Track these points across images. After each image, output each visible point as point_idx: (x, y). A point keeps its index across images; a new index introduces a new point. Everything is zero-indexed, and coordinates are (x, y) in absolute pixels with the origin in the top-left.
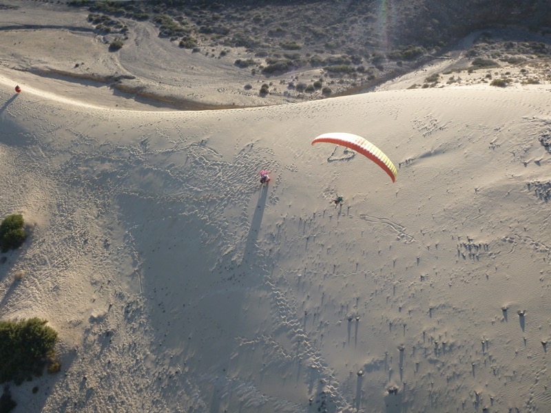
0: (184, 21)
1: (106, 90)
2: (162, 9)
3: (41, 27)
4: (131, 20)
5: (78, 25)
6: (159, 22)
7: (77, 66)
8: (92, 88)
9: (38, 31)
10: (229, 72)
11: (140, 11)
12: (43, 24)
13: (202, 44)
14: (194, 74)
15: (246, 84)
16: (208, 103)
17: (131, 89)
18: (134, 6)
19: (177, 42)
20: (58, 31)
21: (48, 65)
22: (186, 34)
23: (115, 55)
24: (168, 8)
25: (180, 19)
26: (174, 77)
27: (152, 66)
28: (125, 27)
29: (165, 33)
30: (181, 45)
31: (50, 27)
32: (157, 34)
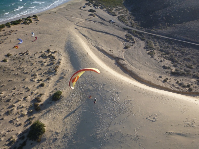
0: (156, 45)
1: (114, 61)
2: (151, 38)
3: (110, 34)
4: (139, 39)
5: (121, 37)
6: (147, 42)
7: (110, 50)
8: (110, 59)
9: (108, 35)
10: (158, 69)
11: (144, 37)
12: (111, 33)
13: (156, 55)
14: (145, 65)
15: (161, 75)
16: (142, 78)
17: (121, 64)
18: (143, 35)
19: (148, 52)
20: (113, 37)
21: (102, 47)
22: (153, 50)
23: (124, 50)
24: (154, 38)
25: (155, 44)
26: (137, 64)
27: (133, 58)
28: (135, 41)
29: (146, 47)
30: (149, 54)
31: (112, 35)
32: (143, 47)
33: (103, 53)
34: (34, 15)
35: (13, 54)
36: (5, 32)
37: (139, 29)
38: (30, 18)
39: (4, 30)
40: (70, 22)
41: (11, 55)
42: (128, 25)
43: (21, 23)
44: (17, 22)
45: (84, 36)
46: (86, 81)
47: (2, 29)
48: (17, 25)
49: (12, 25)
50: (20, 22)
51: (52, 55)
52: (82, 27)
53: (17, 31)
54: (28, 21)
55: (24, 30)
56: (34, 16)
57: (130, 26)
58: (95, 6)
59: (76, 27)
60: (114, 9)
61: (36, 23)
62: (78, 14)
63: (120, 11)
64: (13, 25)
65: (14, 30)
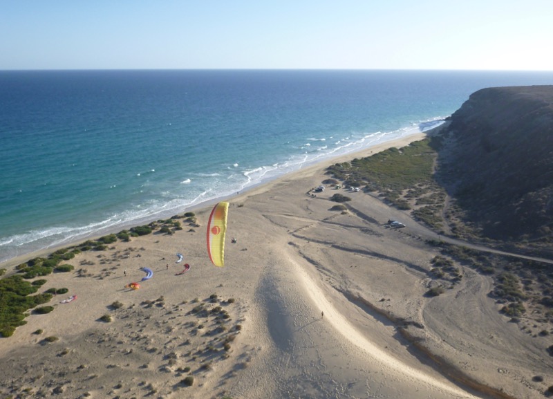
0: (531, 286)
1: (391, 330)
2: (515, 268)
3: (386, 257)
4: (474, 271)
5: (417, 264)
6: (501, 280)
7: (383, 300)
8: (380, 324)
9: (380, 260)
10: (531, 354)
11: (489, 265)
12: (388, 255)
13: (529, 316)
14: (488, 344)
15: (539, 374)
16: (474, 378)
17: (411, 337)
18: (487, 258)
19: (501, 306)
20: (395, 265)
21: (360, 292)
22: (520, 300)
23: (425, 301)
24: (523, 267)
25: (527, 283)
26: (463, 340)
27: (452, 323)
28: (461, 277)
29: (497, 293)
30: (503, 311)
31: (393, 259)
32: (488, 292)
33: (360, 308)
34: (188, 212)
35: (126, 304)
36: (115, 251)
37: (475, 244)
38: (177, 220)
39: (113, 248)
40: (276, 228)
41: (121, 305)
42: (442, 233)
43: (153, 231)
44: (145, 230)
45: (312, 262)
46: (303, 376)
47: (110, 246)
48: (146, 236)
49: (132, 236)
50: (153, 229)
51: (222, 310)
52: (309, 240)
53: (142, 249)
54: (171, 226)
55: (158, 247)
56: (187, 215)
57: (448, 236)
58: (348, 185)
59: (293, 239)
60: (405, 192)
61: (191, 230)
62: (301, 207)
63: (423, 196)
64: (136, 236)
65: (135, 248)
